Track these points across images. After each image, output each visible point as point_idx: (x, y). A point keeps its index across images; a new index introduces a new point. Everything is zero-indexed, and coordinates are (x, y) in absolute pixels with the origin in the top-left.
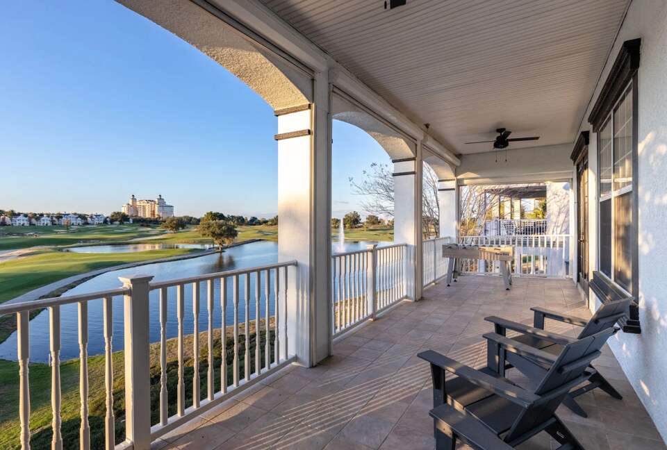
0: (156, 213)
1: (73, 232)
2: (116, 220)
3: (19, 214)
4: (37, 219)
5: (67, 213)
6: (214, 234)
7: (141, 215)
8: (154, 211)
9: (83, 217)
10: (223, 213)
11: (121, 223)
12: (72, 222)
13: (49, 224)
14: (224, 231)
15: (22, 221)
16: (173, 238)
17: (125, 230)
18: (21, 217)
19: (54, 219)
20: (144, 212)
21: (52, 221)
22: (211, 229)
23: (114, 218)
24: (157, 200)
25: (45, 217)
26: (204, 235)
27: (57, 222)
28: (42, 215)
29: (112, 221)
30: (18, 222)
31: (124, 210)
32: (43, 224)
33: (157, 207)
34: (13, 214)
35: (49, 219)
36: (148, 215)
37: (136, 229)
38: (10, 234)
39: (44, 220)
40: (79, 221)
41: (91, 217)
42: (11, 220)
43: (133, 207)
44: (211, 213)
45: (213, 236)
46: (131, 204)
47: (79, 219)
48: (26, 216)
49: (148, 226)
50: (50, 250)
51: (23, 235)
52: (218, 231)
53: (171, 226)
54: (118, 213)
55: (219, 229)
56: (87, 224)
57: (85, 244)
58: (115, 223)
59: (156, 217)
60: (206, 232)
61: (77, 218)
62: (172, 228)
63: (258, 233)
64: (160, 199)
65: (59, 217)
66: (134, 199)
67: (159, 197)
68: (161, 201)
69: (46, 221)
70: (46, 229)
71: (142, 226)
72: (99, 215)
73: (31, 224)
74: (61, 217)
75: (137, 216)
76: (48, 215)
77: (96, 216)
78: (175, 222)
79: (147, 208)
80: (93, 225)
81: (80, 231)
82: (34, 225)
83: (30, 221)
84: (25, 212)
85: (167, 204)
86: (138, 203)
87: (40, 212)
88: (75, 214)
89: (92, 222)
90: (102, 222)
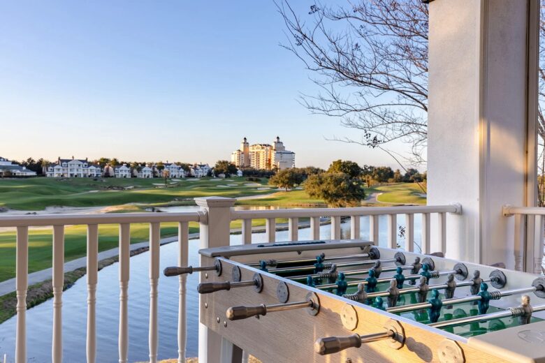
0: (273, 162)
1: (172, 188)
2: (221, 172)
3: (122, 163)
4: (139, 170)
5: (169, 163)
6: (326, 194)
7: (254, 165)
8: (270, 160)
9: (186, 167)
10: (357, 163)
11: (228, 176)
12: (174, 174)
13: (150, 177)
14: (343, 190)
15: (124, 172)
16: (284, 198)
17: (229, 186)
18: (124, 167)
19: (156, 169)
20: (258, 161)
21: (154, 173)
22: (324, 186)
23: (218, 169)
24: (273, 145)
25: (146, 168)
26: (312, 194)
27: (158, 174)
28: (144, 165)
29: (217, 173)
30: (120, 173)
31: (233, 159)
32: (145, 175)
33: (273, 153)
34: (117, 164)
35: (151, 169)
36: (262, 166)
37: (243, 185)
38: (111, 187)
39: (145, 171)
40: (182, 173)
41: (195, 168)
42: (114, 170)
43: (245, 155)
44: (339, 162)
45: (325, 198)
46: (242, 150)
47: (182, 170)
48: (128, 165)
49: (257, 181)
50: (137, 209)
51: (123, 189)
52: (333, 189)
53: (283, 182)
54: (224, 162)
55: (335, 186)
56: (190, 176)
57: (180, 202)
58: (220, 175)
59: (273, 167)
60: (316, 190)
61: (180, 168)
62: (284, 184)
63: (409, 194)
64: (278, 142)
65: (161, 167)
66: (246, 144)
67: (276, 140)
68: (279, 147)
69: (147, 172)
70: (147, 183)
71: (251, 180)
72: (204, 166)
73: (133, 176)
74: (163, 168)
75: (249, 166)
76: (151, 165)
77: (201, 166)
78: (287, 175)
79: (261, 155)
80: (197, 177)
81: (179, 186)
82: (136, 177)
83: (132, 172)
84: (128, 161)
85: (287, 149)
86: (251, 149)
87: (142, 162)
88: (178, 164)
89: (195, 175)
90: (205, 174)
